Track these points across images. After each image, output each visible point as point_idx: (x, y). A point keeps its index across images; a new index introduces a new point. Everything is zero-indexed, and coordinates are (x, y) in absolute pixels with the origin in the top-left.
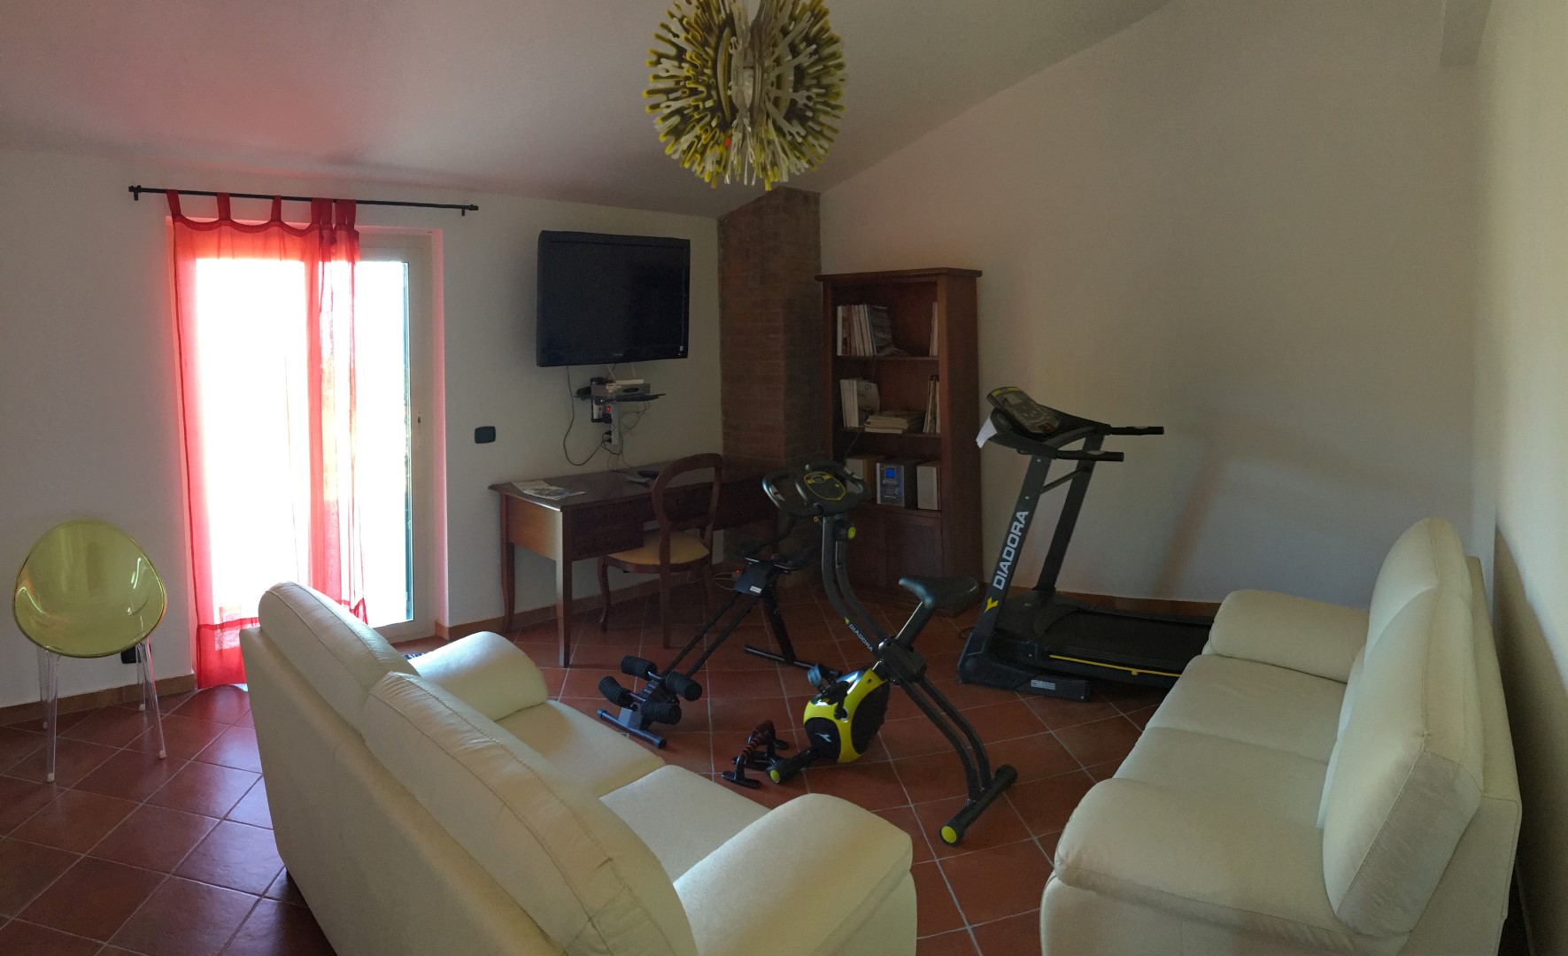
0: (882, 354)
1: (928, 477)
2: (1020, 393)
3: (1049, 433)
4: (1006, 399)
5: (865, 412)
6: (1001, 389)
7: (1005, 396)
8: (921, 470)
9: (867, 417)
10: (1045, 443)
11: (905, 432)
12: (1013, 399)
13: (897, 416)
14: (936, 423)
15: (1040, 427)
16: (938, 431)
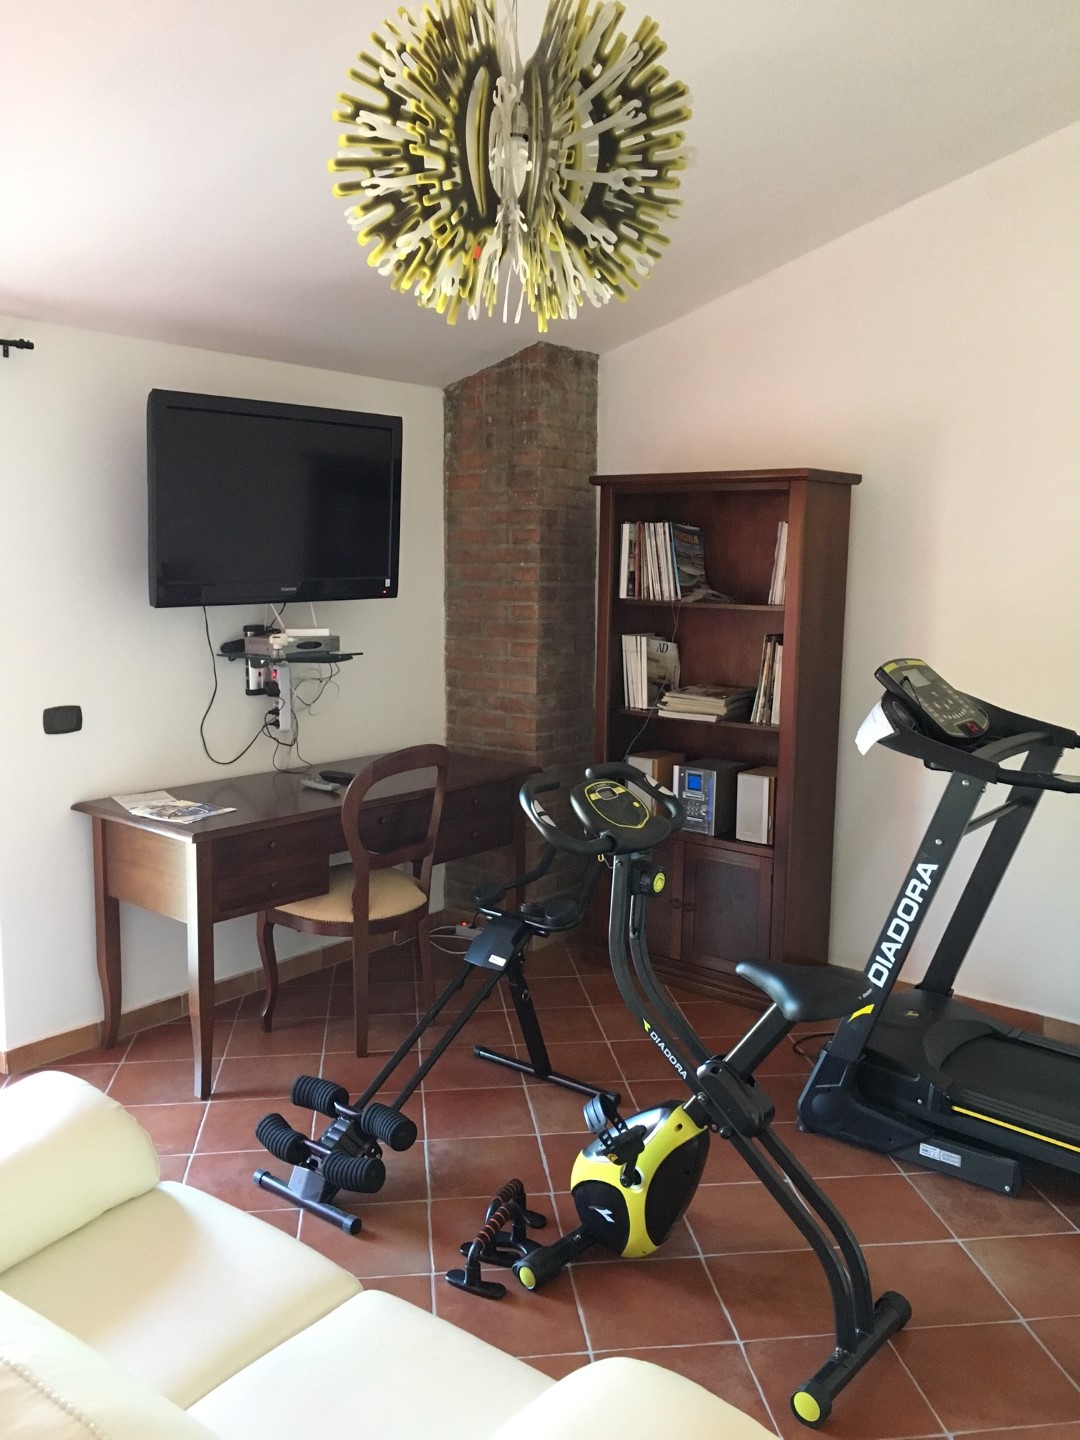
0: (690, 599)
1: (754, 793)
2: (924, 670)
3: (973, 739)
4: (906, 678)
5: (658, 687)
6: (895, 661)
7: (905, 673)
8: (743, 779)
9: (662, 696)
10: (975, 754)
11: (720, 719)
12: (917, 680)
13: (709, 695)
14: (773, 708)
15: (963, 727)
16: (775, 720)
